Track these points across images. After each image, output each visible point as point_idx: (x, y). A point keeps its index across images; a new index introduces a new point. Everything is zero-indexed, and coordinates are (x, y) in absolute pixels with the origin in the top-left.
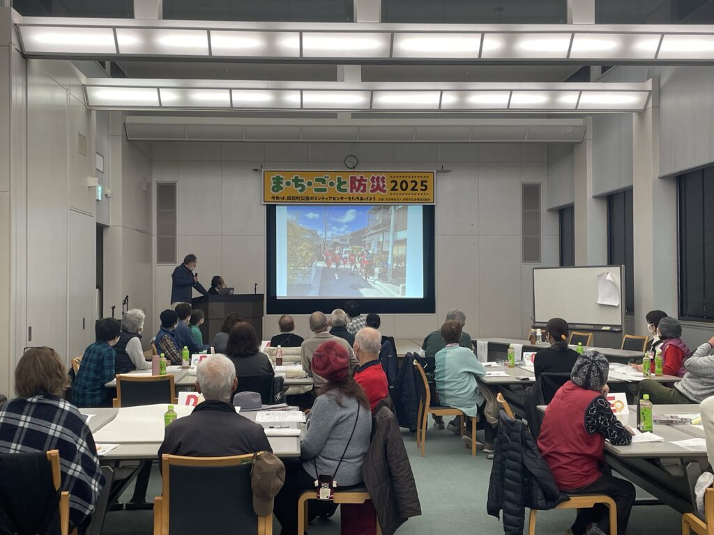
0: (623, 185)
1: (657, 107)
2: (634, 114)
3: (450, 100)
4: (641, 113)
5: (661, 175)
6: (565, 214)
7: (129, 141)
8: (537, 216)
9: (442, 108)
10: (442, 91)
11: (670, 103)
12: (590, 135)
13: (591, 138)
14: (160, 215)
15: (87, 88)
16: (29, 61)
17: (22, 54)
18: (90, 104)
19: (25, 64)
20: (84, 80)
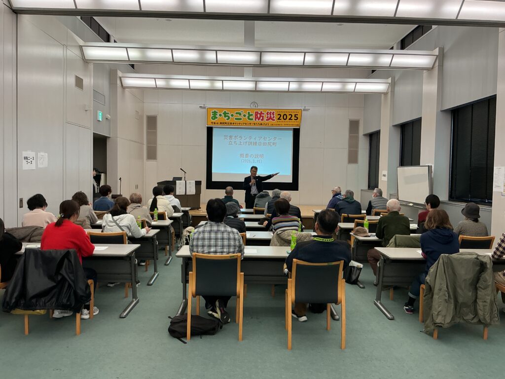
1: (441, 66)
2: (424, 71)
3: (310, 59)
4: (429, 70)
5: (442, 110)
7: (124, 88)
8: (357, 138)
10: (306, 53)
14: (148, 133)
15: (83, 47)
16: (19, 15)
17: (11, 9)
18: (86, 58)
19: (16, 18)
20: (81, 43)
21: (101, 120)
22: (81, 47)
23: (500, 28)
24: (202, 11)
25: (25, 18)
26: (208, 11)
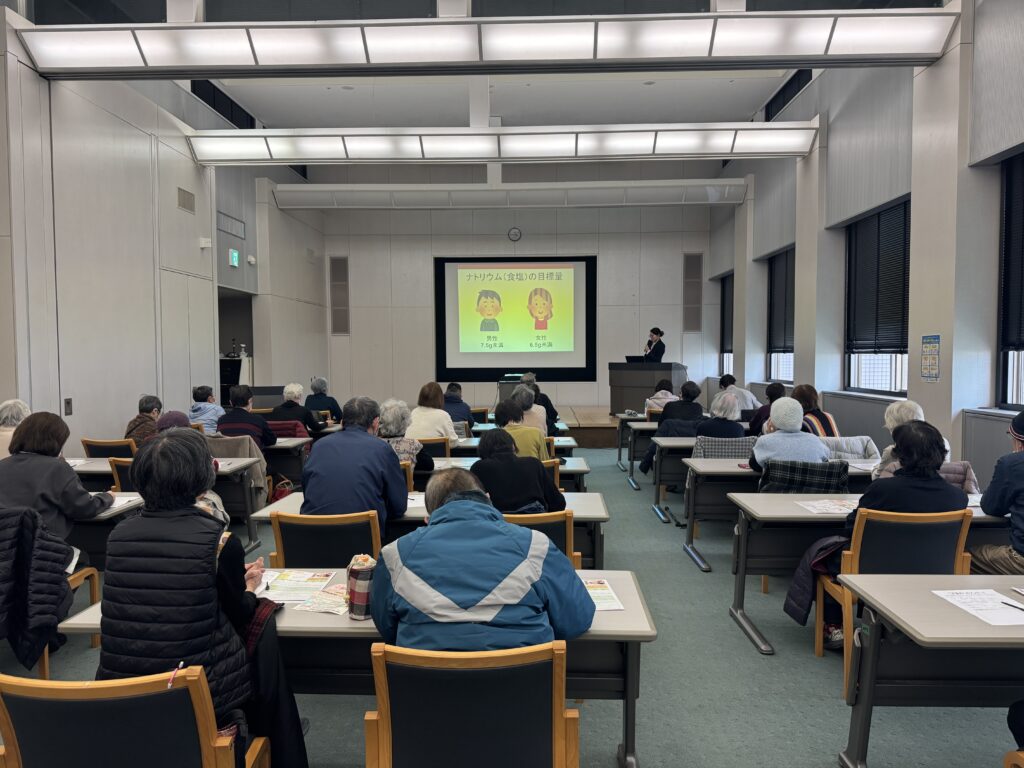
0: (786, 243)
1: (825, 148)
2: (798, 159)
3: (587, 145)
4: (806, 157)
5: (828, 226)
6: (726, 282)
7: (281, 210)
8: (698, 286)
9: (579, 154)
10: (577, 134)
11: (839, 143)
12: (751, 195)
13: (753, 197)
14: (333, 287)
15: (192, 139)
16: (53, 83)
17: (36, 71)
18: (199, 158)
19: (47, 86)
20: (189, 131)
21: (236, 264)
22: (187, 139)
23: (916, 69)
24: (364, 61)
25: (67, 87)
26: (374, 60)
